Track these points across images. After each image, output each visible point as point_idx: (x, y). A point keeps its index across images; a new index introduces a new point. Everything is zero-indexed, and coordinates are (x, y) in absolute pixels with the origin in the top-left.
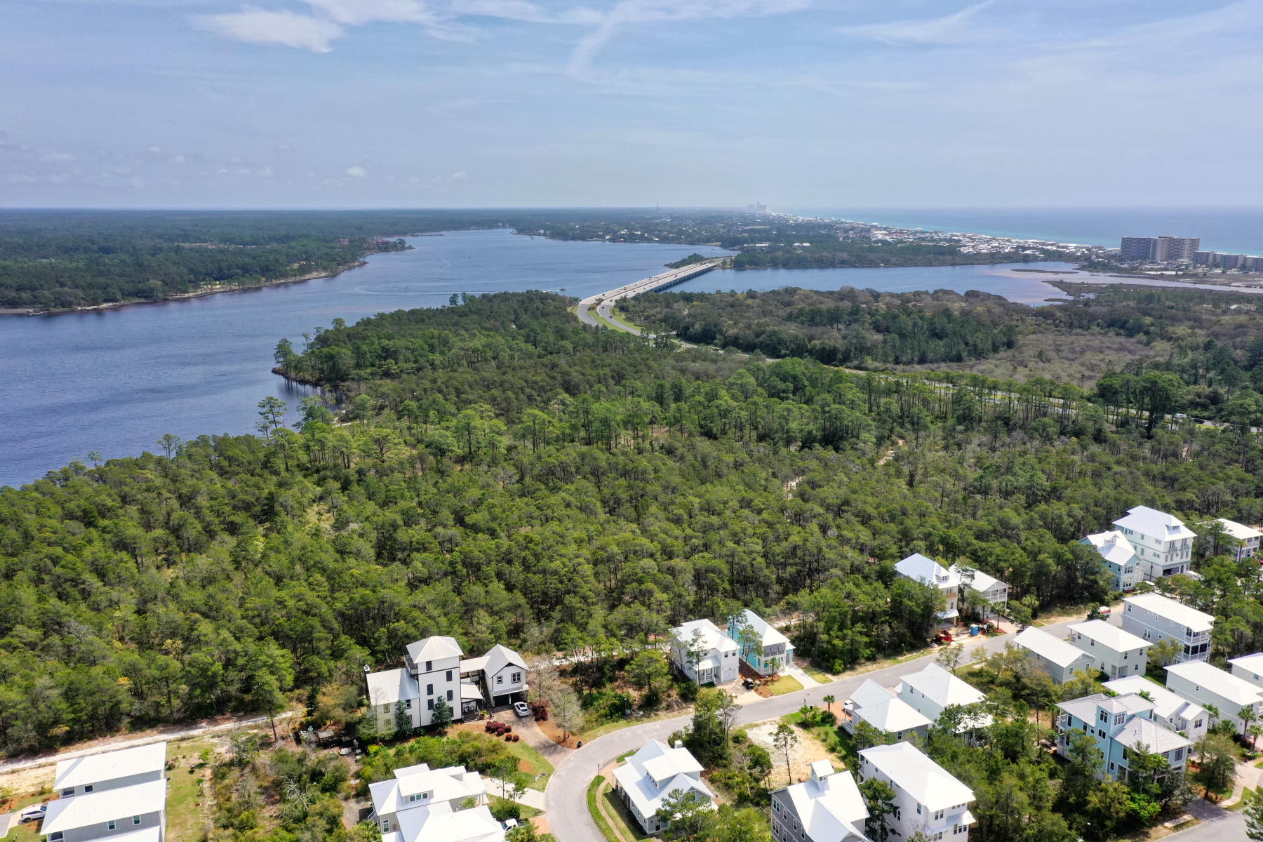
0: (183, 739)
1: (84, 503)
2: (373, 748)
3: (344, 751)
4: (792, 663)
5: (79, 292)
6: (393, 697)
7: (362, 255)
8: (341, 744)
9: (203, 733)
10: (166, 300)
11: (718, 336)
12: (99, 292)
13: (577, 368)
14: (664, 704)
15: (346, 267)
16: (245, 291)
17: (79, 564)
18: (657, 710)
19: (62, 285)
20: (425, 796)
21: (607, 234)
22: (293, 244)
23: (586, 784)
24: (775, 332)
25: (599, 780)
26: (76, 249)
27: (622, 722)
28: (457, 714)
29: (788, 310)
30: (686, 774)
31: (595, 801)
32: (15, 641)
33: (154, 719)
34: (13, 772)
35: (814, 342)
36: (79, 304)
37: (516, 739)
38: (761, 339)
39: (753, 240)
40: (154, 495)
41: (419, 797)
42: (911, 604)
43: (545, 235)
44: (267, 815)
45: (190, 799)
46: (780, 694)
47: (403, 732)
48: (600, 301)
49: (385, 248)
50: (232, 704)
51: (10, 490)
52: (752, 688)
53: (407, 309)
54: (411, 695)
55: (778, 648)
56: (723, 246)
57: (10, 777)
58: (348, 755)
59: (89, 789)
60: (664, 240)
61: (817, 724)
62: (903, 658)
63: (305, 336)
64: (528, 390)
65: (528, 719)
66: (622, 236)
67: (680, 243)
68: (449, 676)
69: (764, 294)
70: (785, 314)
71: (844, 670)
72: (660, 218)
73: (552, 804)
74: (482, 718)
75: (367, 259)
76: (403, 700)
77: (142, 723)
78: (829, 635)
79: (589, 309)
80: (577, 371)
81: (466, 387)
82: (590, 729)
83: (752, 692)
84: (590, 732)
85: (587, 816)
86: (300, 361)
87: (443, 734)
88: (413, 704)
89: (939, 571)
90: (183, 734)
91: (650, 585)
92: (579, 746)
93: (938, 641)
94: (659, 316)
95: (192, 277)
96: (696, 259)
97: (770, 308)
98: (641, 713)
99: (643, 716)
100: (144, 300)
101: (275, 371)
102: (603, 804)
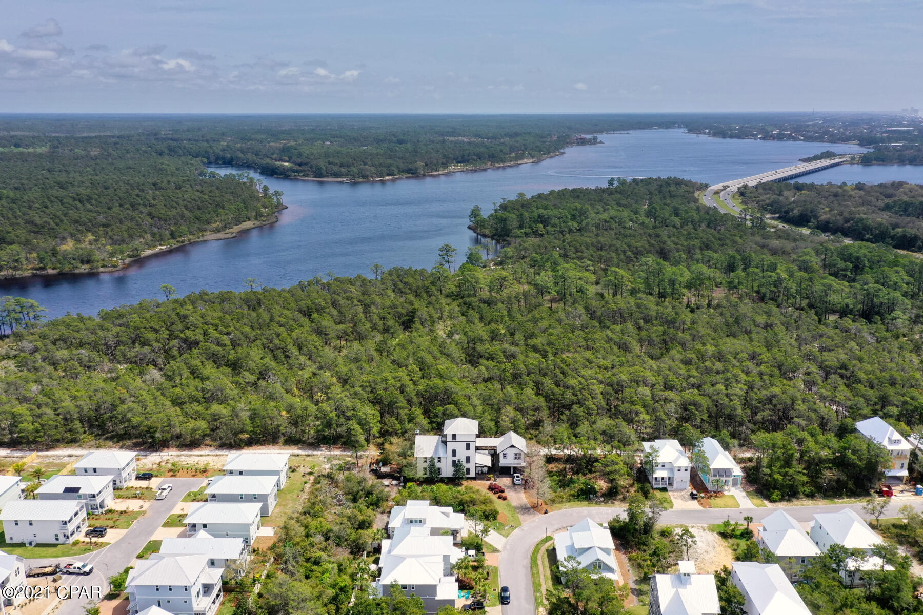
0: (308, 456)
1: (309, 303)
2: (409, 484)
3: (394, 482)
4: (740, 486)
5: (373, 169)
6: (429, 454)
7: (563, 147)
8: (394, 478)
9: (322, 454)
10: (424, 176)
11: (812, 220)
12: (385, 169)
13: (673, 239)
14: (621, 497)
15: (549, 156)
16: (476, 171)
17: (289, 340)
18: (614, 500)
19: (365, 164)
20: (420, 521)
21: (760, 134)
22: (518, 139)
23: (537, 540)
24: (862, 219)
25: (548, 539)
26: (383, 141)
27: (585, 503)
28: (472, 474)
29: (887, 201)
30: (600, 548)
31: (538, 552)
32: (241, 381)
33: (297, 440)
34: (217, 455)
35: (897, 230)
36: (372, 177)
37: (505, 499)
38: (849, 224)
39: (890, 140)
40: (350, 302)
41: (416, 521)
42: (853, 457)
43: (709, 134)
44: (333, 512)
45: (296, 492)
46: (718, 507)
47: (432, 478)
48: (725, 187)
49: (582, 142)
50: (343, 440)
51: (275, 290)
52: (696, 498)
53: (570, 188)
54: (441, 454)
55: (727, 472)
56: (861, 145)
57: (215, 458)
58: (395, 485)
59: (241, 473)
60: (808, 139)
61: (736, 537)
62: (840, 501)
63: (494, 204)
64: (629, 253)
65: (519, 487)
66: (772, 136)
67: (823, 142)
68: (468, 447)
69: (871, 187)
70: (883, 205)
71: (781, 500)
72: (813, 121)
73: (508, 547)
74: (489, 479)
75: (566, 150)
76: (436, 457)
77: (291, 441)
78: (771, 470)
79: (715, 193)
80: (673, 241)
81: (583, 248)
82: (559, 503)
83: (696, 502)
84: (559, 505)
85: (527, 562)
86: (484, 221)
87: (459, 485)
88: (442, 460)
89: (892, 434)
90: (310, 452)
91: (639, 408)
92: (545, 513)
93: (881, 493)
94: (767, 201)
95: (444, 161)
96: (828, 155)
97: (870, 198)
98: (602, 499)
99: (602, 501)
100: (410, 175)
101: (469, 227)
102: (543, 556)
